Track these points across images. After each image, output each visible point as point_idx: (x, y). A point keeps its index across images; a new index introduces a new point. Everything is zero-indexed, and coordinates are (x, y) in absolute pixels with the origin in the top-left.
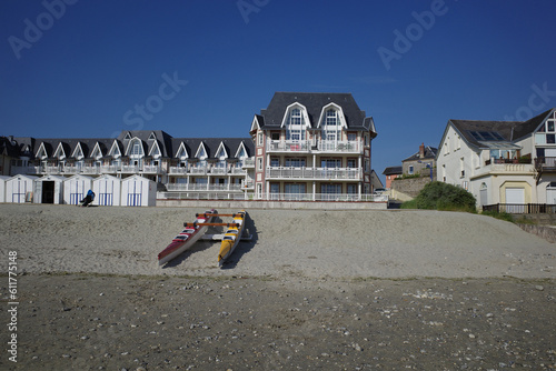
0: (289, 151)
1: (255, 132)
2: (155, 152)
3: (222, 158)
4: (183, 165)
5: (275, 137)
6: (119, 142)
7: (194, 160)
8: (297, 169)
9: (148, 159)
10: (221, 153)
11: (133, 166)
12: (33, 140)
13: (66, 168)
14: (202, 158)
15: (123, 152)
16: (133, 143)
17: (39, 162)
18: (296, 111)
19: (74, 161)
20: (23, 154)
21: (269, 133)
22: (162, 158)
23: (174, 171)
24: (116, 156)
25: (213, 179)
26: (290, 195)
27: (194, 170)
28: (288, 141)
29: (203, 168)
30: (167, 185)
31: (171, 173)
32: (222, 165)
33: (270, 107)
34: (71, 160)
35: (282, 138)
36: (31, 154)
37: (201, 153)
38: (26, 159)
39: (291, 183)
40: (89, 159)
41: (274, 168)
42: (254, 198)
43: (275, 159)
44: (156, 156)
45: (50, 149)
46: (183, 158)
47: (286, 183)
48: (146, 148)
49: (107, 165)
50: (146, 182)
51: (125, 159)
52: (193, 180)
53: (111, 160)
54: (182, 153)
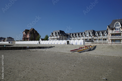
0: (116, 33)
1: (108, 29)
2: (91, 34)
3: (106, 35)
4: (97, 36)
5: (113, 30)
6: (84, 33)
7: (99, 35)
8: (117, 37)
9: (90, 36)
10: (105, 33)
11: (87, 37)
12: (70, 33)
13: (75, 38)
14: (101, 35)
15: (85, 35)
16: (87, 33)
17: (71, 37)
18: (118, 23)
19: (77, 37)
20: (69, 36)
21: (111, 29)
22: (93, 35)
23: (95, 38)
24: (84, 35)
25: (104, 39)
26: (116, 42)
27: (99, 38)
28: (115, 31)
29: (101, 37)
30: (94, 41)
31: (94, 38)
32: (106, 36)
33: (111, 23)
34: (76, 37)
35: (114, 30)
36: (70, 36)
37: (101, 34)
38: (69, 37)
39: (117, 40)
40: (79, 36)
41: (111, 37)
42: (108, 43)
43: (112, 35)
44: (91, 35)
45: (73, 35)
46: (97, 35)
47: (115, 40)
48: (89, 33)
49: (82, 37)
50: (83, 40)
51: (86, 36)
52: (99, 39)
53: (83, 36)
54: (97, 34)
